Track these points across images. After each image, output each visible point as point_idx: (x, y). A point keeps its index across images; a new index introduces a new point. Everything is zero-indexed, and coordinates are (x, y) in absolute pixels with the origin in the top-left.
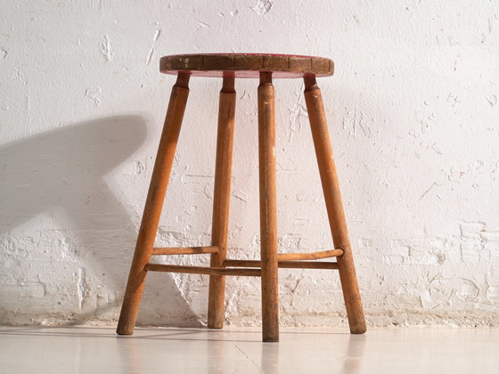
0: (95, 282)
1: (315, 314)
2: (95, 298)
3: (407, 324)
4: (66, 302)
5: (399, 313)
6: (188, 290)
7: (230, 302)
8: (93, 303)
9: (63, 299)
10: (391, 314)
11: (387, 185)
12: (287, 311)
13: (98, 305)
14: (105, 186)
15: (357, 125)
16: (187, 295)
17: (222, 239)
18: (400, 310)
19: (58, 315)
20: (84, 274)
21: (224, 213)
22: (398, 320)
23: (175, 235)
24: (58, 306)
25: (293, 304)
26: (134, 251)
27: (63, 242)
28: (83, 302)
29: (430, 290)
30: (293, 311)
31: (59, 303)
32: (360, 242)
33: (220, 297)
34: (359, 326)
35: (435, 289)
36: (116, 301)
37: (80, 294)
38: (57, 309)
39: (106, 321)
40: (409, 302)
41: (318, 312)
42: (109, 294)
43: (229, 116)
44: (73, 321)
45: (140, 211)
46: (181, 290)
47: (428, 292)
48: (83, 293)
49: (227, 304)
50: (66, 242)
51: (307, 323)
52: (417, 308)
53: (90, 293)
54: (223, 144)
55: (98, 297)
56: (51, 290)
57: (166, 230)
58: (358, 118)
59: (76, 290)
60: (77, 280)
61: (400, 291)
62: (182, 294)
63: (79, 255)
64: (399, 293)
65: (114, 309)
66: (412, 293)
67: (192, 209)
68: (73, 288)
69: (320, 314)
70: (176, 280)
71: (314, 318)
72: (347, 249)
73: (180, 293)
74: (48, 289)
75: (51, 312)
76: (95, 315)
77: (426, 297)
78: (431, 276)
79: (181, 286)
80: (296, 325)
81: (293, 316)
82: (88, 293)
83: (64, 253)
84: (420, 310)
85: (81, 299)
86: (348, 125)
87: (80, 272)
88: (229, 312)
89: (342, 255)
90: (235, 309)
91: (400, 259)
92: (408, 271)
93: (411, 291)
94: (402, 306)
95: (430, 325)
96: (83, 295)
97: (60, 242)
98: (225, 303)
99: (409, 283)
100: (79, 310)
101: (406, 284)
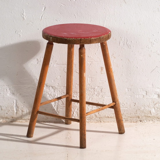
0: (21, 105)
1: (108, 117)
2: (21, 111)
3: (145, 121)
4: (9, 113)
5: (142, 117)
6: (58, 108)
7: (75, 113)
8: (20, 113)
9: (8, 112)
10: (139, 117)
11: (137, 68)
12: (97, 116)
13: (22, 114)
14: (24, 68)
15: (125, 44)
16: (57, 110)
17: (70, 91)
18: (143, 116)
19: (7, 118)
20: (17, 102)
21: (70, 82)
22: (142, 120)
23: (52, 87)
24: (6, 114)
25: (100, 113)
26: (36, 93)
27: (8, 90)
28: (16, 113)
29: (154, 108)
30: (99, 116)
31: (7, 113)
32: (126, 89)
33: (70, 113)
34: (122, 131)
35: (157, 108)
36: (29, 112)
37: (15, 110)
38: (6, 115)
39: (26, 120)
40: (146, 112)
41: (110, 116)
42: (27, 110)
43: (72, 47)
44: (12, 120)
45: (38, 78)
46: (55, 108)
47: (154, 109)
48: (16, 109)
49: (73, 113)
50: (9, 90)
51: (105, 121)
52: (149, 115)
53: (19, 109)
54: (70, 57)
55: (22, 111)
56: (4, 108)
57: (49, 85)
58: (125, 41)
59: (13, 108)
60: (13, 104)
61: (143, 108)
62: (55, 109)
63: (14, 95)
64: (142, 109)
65: (28, 115)
66: (147, 109)
67: (59, 77)
68: (12, 107)
69: (111, 117)
70: (53, 104)
71: (108, 119)
72: (117, 102)
73: (54, 109)
74: (2, 108)
75: (4, 116)
76: (21, 117)
77: (153, 111)
78: (155, 103)
79: (55, 106)
80: (101, 122)
81: (100, 118)
82: (18, 109)
83: (9, 94)
84: (150, 116)
85: (16, 112)
86: (122, 44)
87: (15, 101)
88: (74, 116)
89: (115, 105)
90: (77, 115)
91: (142, 96)
92: (146, 101)
93: (147, 108)
94: (143, 114)
95: (154, 121)
96: (16, 110)
97: (7, 90)
98: (72, 113)
99: (146, 105)
100: (15, 116)
101: (145, 106)
